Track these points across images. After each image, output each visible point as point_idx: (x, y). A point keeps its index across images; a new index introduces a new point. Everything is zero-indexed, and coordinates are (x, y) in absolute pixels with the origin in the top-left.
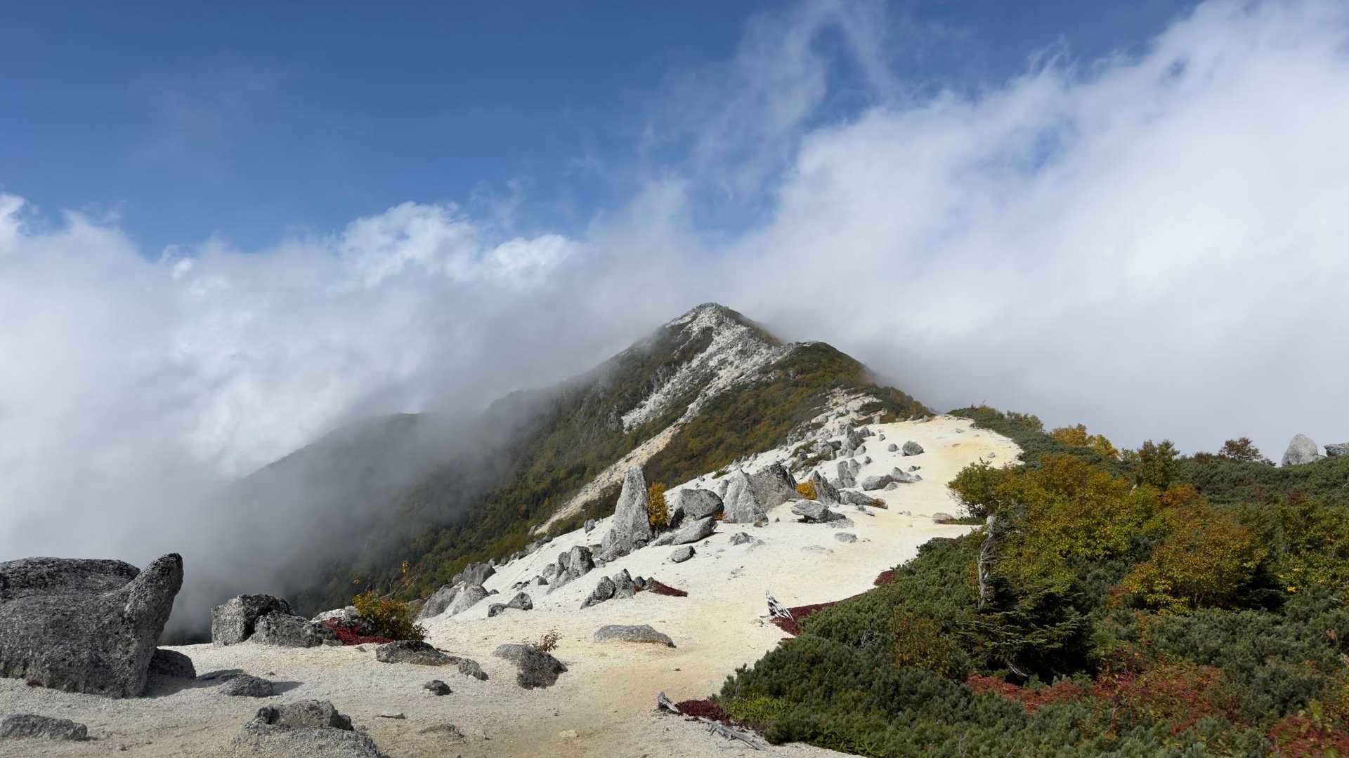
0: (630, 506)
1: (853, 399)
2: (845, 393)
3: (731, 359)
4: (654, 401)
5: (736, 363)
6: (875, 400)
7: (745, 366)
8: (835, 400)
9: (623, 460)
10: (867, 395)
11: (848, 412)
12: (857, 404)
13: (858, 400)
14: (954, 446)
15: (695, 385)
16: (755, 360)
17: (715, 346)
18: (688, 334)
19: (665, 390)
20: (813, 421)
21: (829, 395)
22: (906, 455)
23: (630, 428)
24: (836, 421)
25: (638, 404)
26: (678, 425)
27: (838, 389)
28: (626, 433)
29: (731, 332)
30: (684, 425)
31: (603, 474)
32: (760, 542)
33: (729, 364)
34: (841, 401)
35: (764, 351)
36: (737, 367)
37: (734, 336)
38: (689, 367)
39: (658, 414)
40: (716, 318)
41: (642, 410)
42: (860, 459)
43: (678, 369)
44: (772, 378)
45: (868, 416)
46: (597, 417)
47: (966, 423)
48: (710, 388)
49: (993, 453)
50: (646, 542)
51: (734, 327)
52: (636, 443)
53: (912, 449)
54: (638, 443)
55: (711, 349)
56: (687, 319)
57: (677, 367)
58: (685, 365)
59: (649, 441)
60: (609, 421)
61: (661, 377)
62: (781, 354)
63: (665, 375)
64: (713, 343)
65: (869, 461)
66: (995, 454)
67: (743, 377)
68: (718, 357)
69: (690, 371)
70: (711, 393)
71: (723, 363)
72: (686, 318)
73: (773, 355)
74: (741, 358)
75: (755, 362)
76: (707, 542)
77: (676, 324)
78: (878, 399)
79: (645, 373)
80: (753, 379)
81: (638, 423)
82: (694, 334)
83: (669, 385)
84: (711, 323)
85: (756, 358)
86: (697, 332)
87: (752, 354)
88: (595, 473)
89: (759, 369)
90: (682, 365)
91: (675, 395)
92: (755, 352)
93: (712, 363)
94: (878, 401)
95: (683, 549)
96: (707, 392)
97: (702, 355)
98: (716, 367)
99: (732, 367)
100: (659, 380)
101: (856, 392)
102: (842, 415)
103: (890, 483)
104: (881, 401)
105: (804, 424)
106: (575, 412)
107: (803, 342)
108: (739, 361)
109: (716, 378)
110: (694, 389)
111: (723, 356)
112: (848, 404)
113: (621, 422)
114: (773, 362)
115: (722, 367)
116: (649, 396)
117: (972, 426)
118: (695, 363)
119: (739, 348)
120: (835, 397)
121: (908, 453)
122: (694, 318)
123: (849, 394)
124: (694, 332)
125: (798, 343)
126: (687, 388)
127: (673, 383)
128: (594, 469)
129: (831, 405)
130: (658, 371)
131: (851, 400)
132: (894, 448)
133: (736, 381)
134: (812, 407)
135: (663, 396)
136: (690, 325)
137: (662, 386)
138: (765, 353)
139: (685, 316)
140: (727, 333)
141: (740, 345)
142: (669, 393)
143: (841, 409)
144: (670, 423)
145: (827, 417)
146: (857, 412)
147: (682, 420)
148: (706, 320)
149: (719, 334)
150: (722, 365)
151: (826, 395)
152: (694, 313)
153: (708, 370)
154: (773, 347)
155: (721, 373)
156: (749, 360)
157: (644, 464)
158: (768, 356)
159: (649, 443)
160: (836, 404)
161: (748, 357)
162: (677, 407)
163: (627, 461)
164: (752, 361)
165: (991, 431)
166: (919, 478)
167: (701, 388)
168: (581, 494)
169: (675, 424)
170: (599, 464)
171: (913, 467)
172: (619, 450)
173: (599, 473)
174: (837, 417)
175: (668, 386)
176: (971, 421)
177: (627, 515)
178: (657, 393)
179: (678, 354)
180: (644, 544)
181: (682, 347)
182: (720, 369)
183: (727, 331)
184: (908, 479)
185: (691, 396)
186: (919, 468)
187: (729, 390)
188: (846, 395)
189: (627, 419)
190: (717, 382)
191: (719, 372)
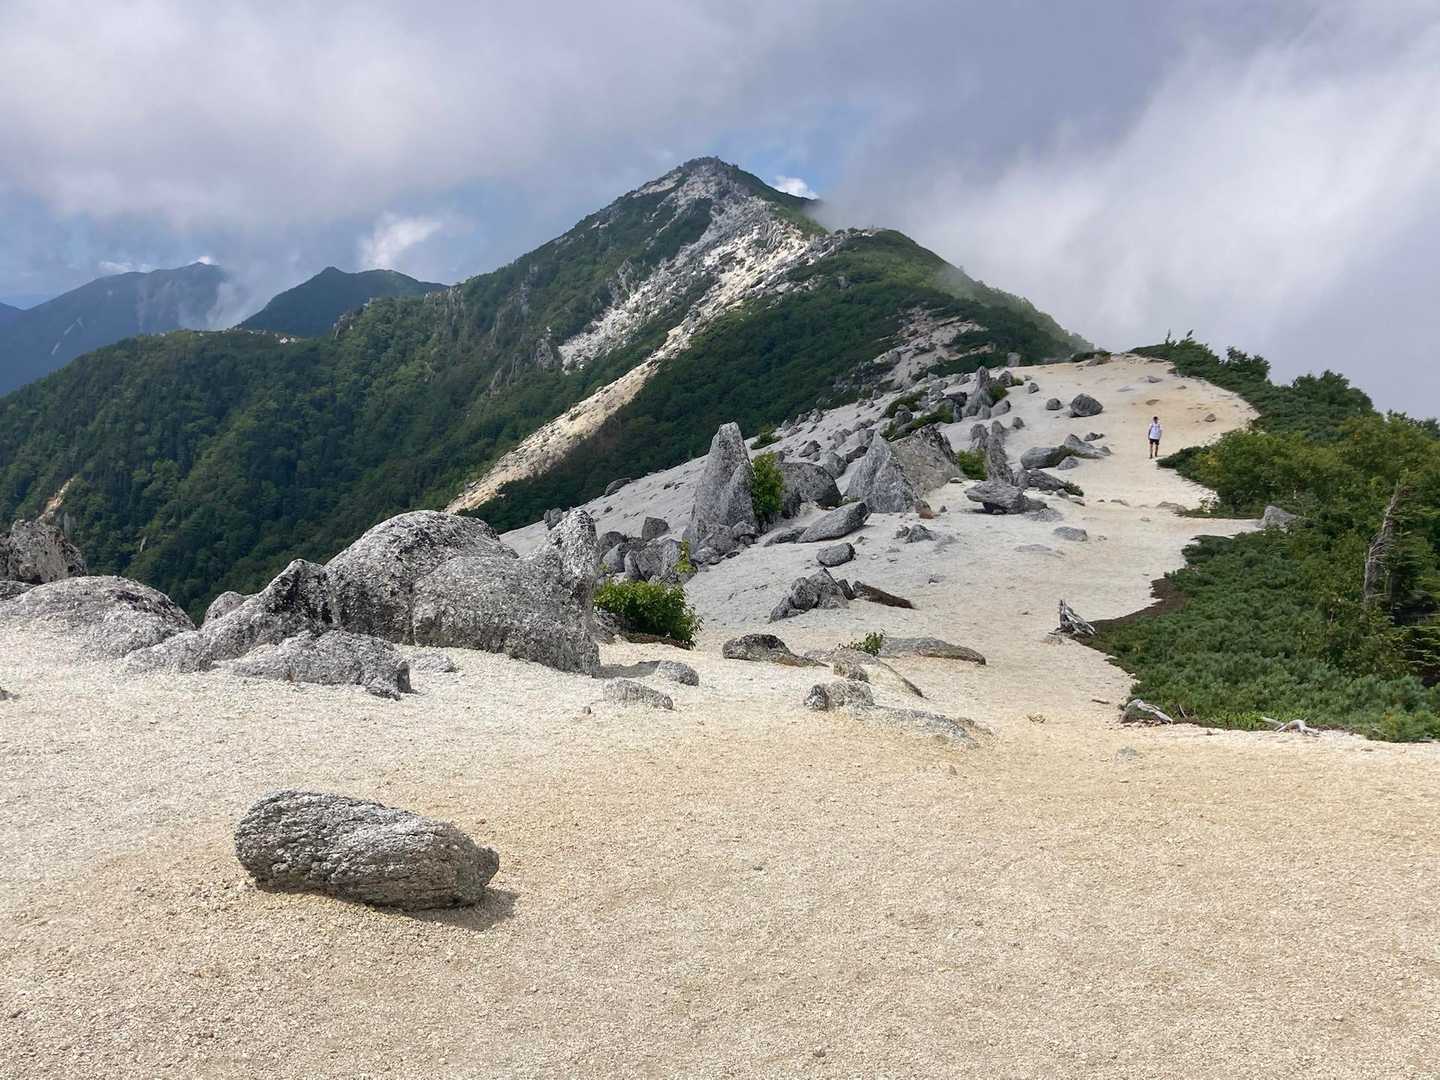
0: (722, 484)
1: (942, 325)
2: (930, 315)
3: (741, 254)
4: (615, 323)
5: (749, 261)
6: (977, 328)
7: (764, 267)
8: (912, 328)
9: (565, 417)
10: (964, 320)
11: (933, 348)
12: (945, 335)
13: (949, 328)
14: (1149, 403)
15: (680, 296)
16: (780, 257)
17: (714, 232)
18: (669, 210)
19: (630, 304)
20: (877, 360)
21: (902, 318)
22: (1076, 415)
23: (573, 365)
24: (915, 361)
25: (586, 326)
26: (655, 362)
27: (916, 310)
28: (567, 373)
29: (741, 208)
30: (665, 363)
31: (533, 439)
32: (951, 540)
33: (738, 263)
34: (922, 329)
35: (796, 243)
36: (750, 269)
37: (746, 215)
38: (670, 267)
39: (620, 343)
40: (717, 184)
41: (593, 336)
42: (1006, 421)
43: (653, 269)
44: (810, 288)
45: (966, 354)
46: (519, 347)
47: (1163, 368)
48: (706, 301)
49: (1212, 415)
50: (753, 538)
51: (745, 200)
52: (584, 392)
53: (1086, 407)
54: (588, 390)
55: (707, 237)
56: (669, 184)
57: (652, 267)
58: (664, 263)
59: (606, 388)
60: (538, 354)
61: (624, 281)
62: (826, 248)
63: (630, 280)
64: (711, 226)
65: (1018, 424)
66: (1217, 416)
67: (762, 285)
68: (720, 250)
69: (673, 274)
70: (707, 311)
71: (728, 260)
72: (666, 182)
73: (812, 250)
74: (757, 252)
75: (781, 260)
76: (861, 539)
77: (650, 191)
78: (982, 326)
79: (599, 274)
80: (781, 288)
81: (587, 358)
82: (679, 211)
83: (638, 296)
84: (708, 192)
85: (783, 254)
86: (685, 207)
87: (776, 247)
88: (517, 437)
89: (788, 273)
90: (658, 262)
91: (647, 313)
92: (781, 242)
93: (708, 261)
94: (982, 329)
95: (836, 547)
96: (700, 309)
97: (692, 247)
98: (716, 267)
99: (742, 268)
100: (620, 287)
101: (945, 314)
102: (923, 351)
103: (1067, 458)
104: (987, 329)
105: (862, 365)
106: (481, 336)
107: (862, 229)
108: (753, 259)
109: (716, 286)
110: (680, 303)
111: (728, 249)
112: (934, 334)
113: (558, 356)
114: (811, 262)
115: (726, 268)
116: (603, 313)
117: (1172, 372)
118: (680, 260)
119: (755, 236)
120: (913, 322)
121: (1079, 413)
122: (680, 183)
123: (935, 316)
124: (680, 206)
125: (852, 230)
126: (667, 302)
127: (644, 293)
128: (515, 429)
129: (905, 335)
130: (619, 271)
131: (938, 327)
132: (1055, 405)
133: (749, 291)
134: (876, 338)
135: (627, 314)
136: (673, 194)
137: (625, 297)
138: (797, 247)
139: (664, 179)
140: (734, 210)
141: (756, 231)
142: (636, 310)
143: (922, 342)
144: (639, 360)
145: (899, 354)
146: (946, 346)
147: (661, 354)
148: (699, 189)
149: (721, 211)
150: (726, 264)
151: (897, 318)
152: (680, 175)
153: (703, 273)
154: (812, 236)
155: (725, 277)
156: (771, 256)
157: (600, 424)
158: (802, 251)
159: (607, 391)
160: (914, 333)
161: (769, 252)
162: (651, 333)
163: (572, 418)
164: (776, 259)
165: (1203, 381)
166: (1106, 450)
167: (691, 304)
168: (498, 469)
169: (650, 360)
170: (524, 422)
171: (1093, 434)
172: (554, 401)
173: (526, 437)
174: (915, 355)
175: (635, 298)
176: (1169, 365)
177: (718, 498)
178: (617, 308)
179: (652, 244)
180: (750, 540)
181: (659, 231)
182: (723, 271)
183: (735, 206)
184: (1092, 452)
185: (673, 315)
186: (1102, 436)
187: (738, 307)
188: (930, 319)
189: (568, 351)
190: (718, 292)
191: (721, 276)
